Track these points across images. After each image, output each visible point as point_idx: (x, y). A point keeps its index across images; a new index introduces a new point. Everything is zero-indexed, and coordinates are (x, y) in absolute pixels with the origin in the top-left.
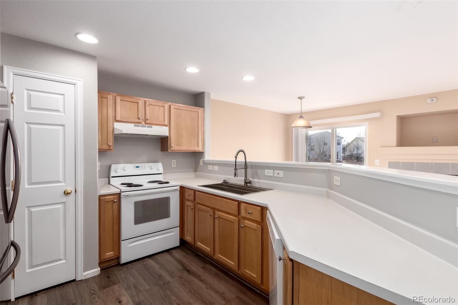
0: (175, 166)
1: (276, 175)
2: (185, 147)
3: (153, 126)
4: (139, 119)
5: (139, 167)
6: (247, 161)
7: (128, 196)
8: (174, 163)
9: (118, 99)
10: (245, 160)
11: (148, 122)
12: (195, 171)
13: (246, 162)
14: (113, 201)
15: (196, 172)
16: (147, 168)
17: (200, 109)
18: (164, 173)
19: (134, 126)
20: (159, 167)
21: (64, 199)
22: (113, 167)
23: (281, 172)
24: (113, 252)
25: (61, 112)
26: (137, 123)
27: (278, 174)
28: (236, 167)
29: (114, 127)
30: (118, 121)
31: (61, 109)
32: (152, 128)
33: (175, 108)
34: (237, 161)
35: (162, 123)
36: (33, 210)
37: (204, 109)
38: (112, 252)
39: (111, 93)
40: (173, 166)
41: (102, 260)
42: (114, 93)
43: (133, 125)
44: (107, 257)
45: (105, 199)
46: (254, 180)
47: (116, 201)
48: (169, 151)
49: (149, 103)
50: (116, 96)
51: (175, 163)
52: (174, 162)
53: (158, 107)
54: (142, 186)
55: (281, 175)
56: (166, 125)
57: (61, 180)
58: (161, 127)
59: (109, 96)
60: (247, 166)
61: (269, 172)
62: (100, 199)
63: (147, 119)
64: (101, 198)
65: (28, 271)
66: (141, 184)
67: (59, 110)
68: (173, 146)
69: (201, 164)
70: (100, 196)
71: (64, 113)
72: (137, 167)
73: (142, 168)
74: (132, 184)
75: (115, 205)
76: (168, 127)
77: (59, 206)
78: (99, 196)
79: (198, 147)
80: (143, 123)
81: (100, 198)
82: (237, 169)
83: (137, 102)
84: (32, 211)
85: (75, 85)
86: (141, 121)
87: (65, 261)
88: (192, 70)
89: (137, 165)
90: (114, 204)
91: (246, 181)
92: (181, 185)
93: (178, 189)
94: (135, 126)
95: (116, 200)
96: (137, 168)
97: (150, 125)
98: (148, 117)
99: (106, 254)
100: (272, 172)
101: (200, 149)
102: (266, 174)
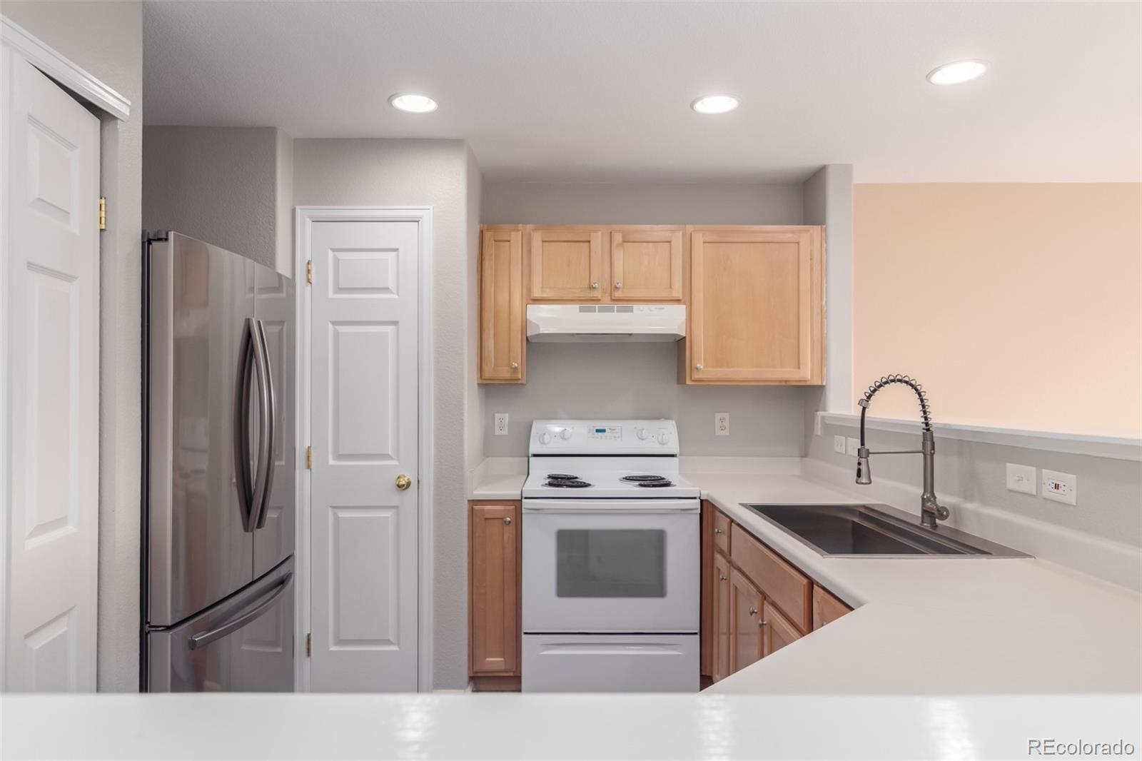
0: (726, 432)
1: (1048, 491)
2: (745, 370)
3: (636, 307)
4: (591, 288)
5: (604, 431)
6: (935, 420)
7: (540, 512)
8: (722, 422)
9: (537, 238)
10: (926, 418)
11: (618, 294)
12: (804, 454)
13: (927, 424)
14: (502, 519)
15: (805, 459)
16: (627, 436)
17: (807, 231)
18: (680, 455)
19: (578, 310)
20: (665, 435)
21: (396, 498)
22: (537, 427)
23: (1070, 481)
24: (503, 657)
25: (392, 293)
26: (587, 301)
27: (1057, 487)
28: (863, 444)
29: (528, 317)
30: (536, 301)
31: (391, 285)
32: (632, 311)
33: (707, 240)
34: (866, 419)
35: (664, 295)
36: (342, 514)
37: (826, 229)
38: (502, 659)
39: (521, 225)
40: (718, 433)
41: (476, 673)
42: (526, 224)
43: (576, 307)
44: (487, 668)
45: (483, 510)
46: (970, 506)
47: (510, 522)
48: (688, 382)
49: (623, 237)
50: (532, 232)
51: (727, 423)
52: (724, 419)
53: (651, 244)
54: (588, 485)
55: (1069, 494)
56: (678, 301)
57: (390, 453)
58: (663, 309)
59: (513, 234)
60: (933, 444)
61: (1019, 477)
62: (472, 512)
63: (617, 288)
64: (474, 507)
65: (333, 648)
66: (587, 482)
67: (388, 288)
68: (698, 365)
69: (818, 430)
70: (473, 502)
71: (398, 295)
72: (598, 431)
73: (615, 435)
74: (576, 478)
75: (509, 533)
76: (684, 306)
77: (388, 514)
78: (469, 501)
79: (799, 368)
80: (607, 298)
81: (472, 508)
82: (868, 453)
83: (588, 239)
84: (339, 517)
85: (418, 222)
86: (597, 294)
87: (397, 649)
88: (716, 104)
89: (600, 425)
90: (506, 528)
91: (929, 504)
92: (708, 495)
93: (697, 509)
94: (582, 310)
95: (508, 519)
96: (600, 434)
97: (625, 302)
98: (619, 279)
99: (488, 659)
100: (1034, 474)
101: (806, 374)
102: (1011, 484)
